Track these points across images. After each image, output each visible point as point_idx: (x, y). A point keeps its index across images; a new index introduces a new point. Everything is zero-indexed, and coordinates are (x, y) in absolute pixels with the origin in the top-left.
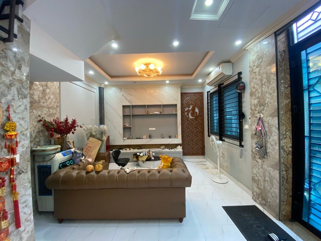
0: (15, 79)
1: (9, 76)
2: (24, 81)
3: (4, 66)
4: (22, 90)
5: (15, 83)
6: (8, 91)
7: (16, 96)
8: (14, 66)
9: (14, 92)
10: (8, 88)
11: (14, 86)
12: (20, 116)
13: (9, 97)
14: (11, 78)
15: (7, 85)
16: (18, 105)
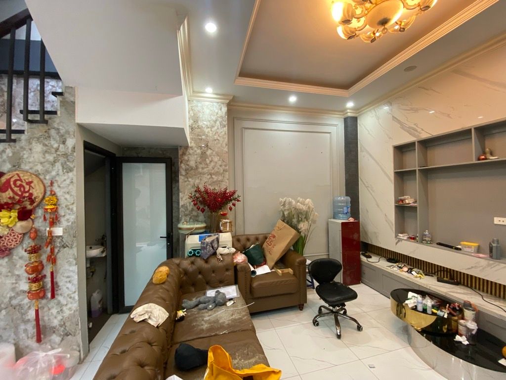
0: (59, 155)
1: (53, 153)
2: (69, 154)
3: (47, 146)
4: (68, 163)
5: (59, 158)
6: (52, 168)
7: (61, 171)
8: (58, 142)
9: (58, 167)
10: (52, 165)
11: (58, 161)
12: (66, 190)
13: (54, 173)
14: (55, 155)
15: (51, 162)
16: (62, 180)
